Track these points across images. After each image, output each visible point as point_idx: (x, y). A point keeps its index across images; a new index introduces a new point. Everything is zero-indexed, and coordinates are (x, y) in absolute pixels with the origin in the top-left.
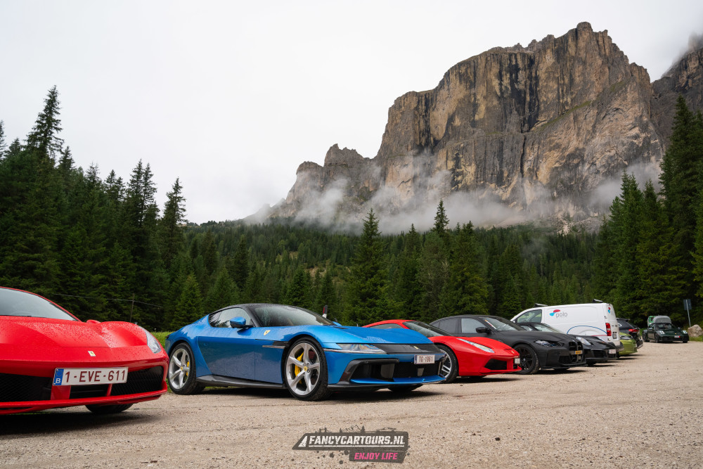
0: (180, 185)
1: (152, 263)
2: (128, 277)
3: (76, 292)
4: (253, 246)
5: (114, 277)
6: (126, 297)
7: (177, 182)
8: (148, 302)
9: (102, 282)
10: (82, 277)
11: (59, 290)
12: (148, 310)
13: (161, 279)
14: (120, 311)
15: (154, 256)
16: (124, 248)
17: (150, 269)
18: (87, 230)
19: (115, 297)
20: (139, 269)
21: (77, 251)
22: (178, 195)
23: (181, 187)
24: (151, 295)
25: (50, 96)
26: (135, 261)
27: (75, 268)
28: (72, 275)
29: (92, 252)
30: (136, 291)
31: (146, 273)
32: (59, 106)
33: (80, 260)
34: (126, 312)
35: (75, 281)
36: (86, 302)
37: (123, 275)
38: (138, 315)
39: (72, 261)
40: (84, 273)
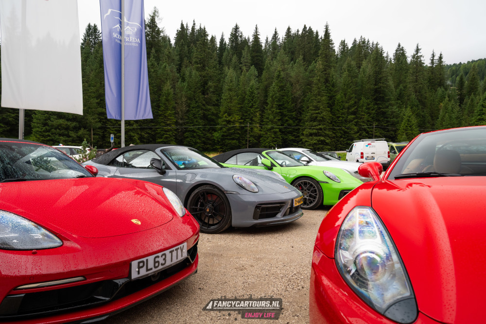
1: (387, 104)
2: (370, 114)
5: (363, 115)
6: (371, 125)
8: (387, 126)
9: (354, 119)
10: (343, 117)
11: (333, 125)
12: (386, 130)
13: (393, 112)
14: (367, 132)
15: (389, 100)
16: (368, 99)
17: (387, 107)
18: (344, 94)
19: (364, 126)
20: (380, 108)
21: (340, 106)
23: (420, 49)
24: (388, 122)
26: (376, 104)
27: (339, 113)
29: (347, 105)
30: (378, 120)
31: (383, 110)
33: (341, 109)
34: (370, 133)
35: (340, 120)
36: (346, 130)
37: (368, 113)
38: (378, 133)
39: (338, 111)
40: (343, 116)
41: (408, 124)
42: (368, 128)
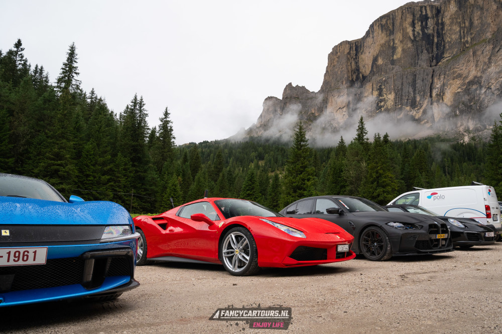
0: (168, 112)
1: (146, 167)
2: (128, 177)
3: (90, 188)
4: (233, 157)
5: (118, 177)
6: (127, 192)
7: (166, 109)
8: (144, 195)
9: (109, 181)
10: (95, 177)
11: (78, 187)
12: (144, 201)
13: (153, 179)
14: (123, 202)
15: (148, 162)
16: (125, 157)
17: (145, 171)
18: (97, 144)
19: (119, 192)
20: (137, 172)
21: (90, 159)
22: (168, 119)
23: (169, 114)
24: (146, 190)
25: (70, 50)
26: (133, 166)
27: (89, 171)
28: (88, 176)
29: (101, 160)
30: (135, 187)
31: (142, 174)
32: (77, 57)
33: (92, 165)
34: (128, 202)
35: (90, 180)
36: (98, 195)
37: (125, 176)
38: (136, 204)
39: (87, 166)
40: (95, 174)
41: (174, 194)
42: (125, 195)
